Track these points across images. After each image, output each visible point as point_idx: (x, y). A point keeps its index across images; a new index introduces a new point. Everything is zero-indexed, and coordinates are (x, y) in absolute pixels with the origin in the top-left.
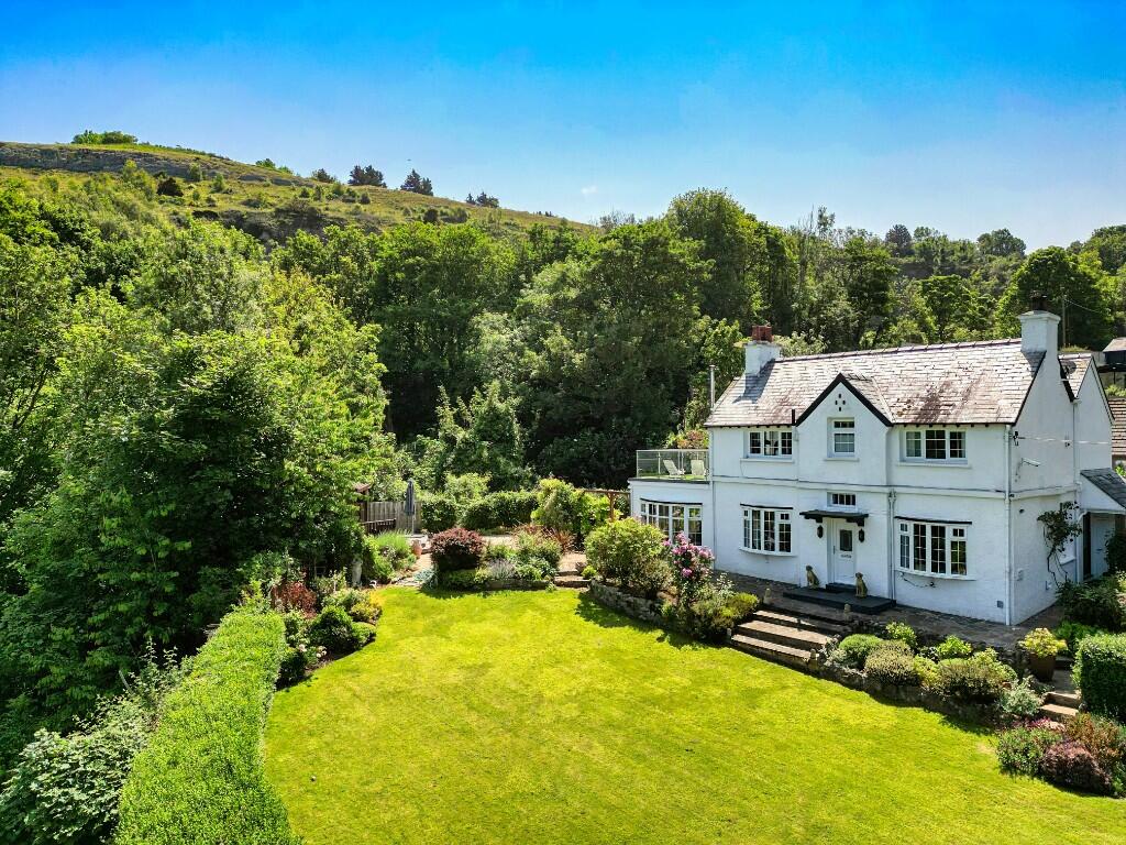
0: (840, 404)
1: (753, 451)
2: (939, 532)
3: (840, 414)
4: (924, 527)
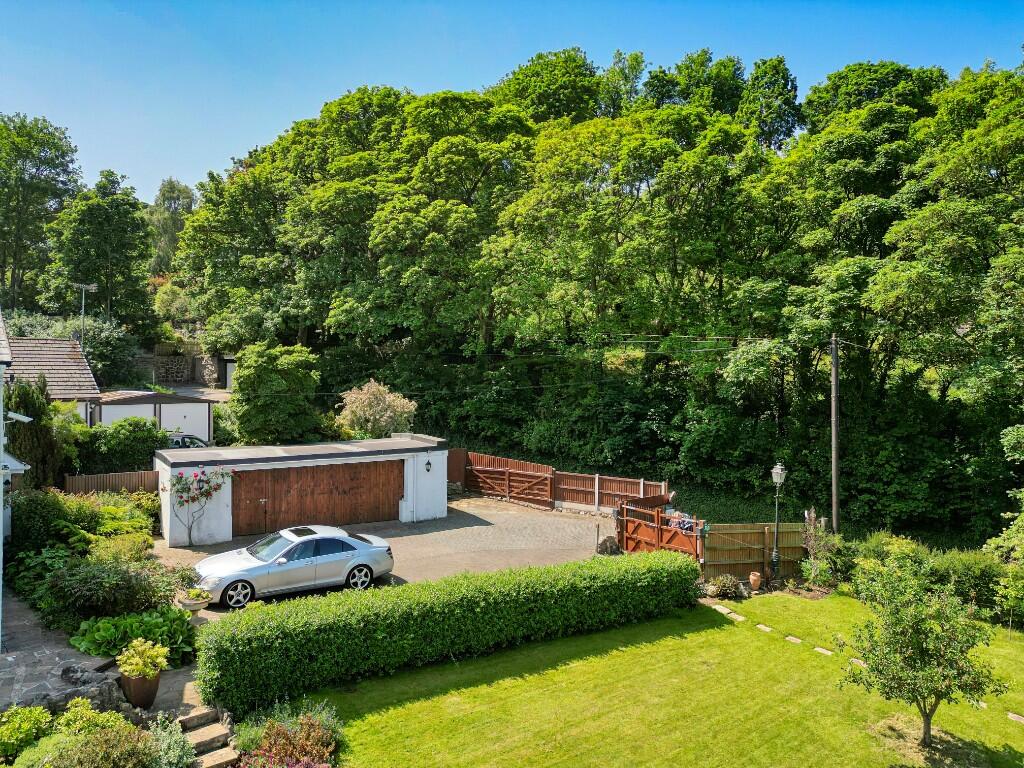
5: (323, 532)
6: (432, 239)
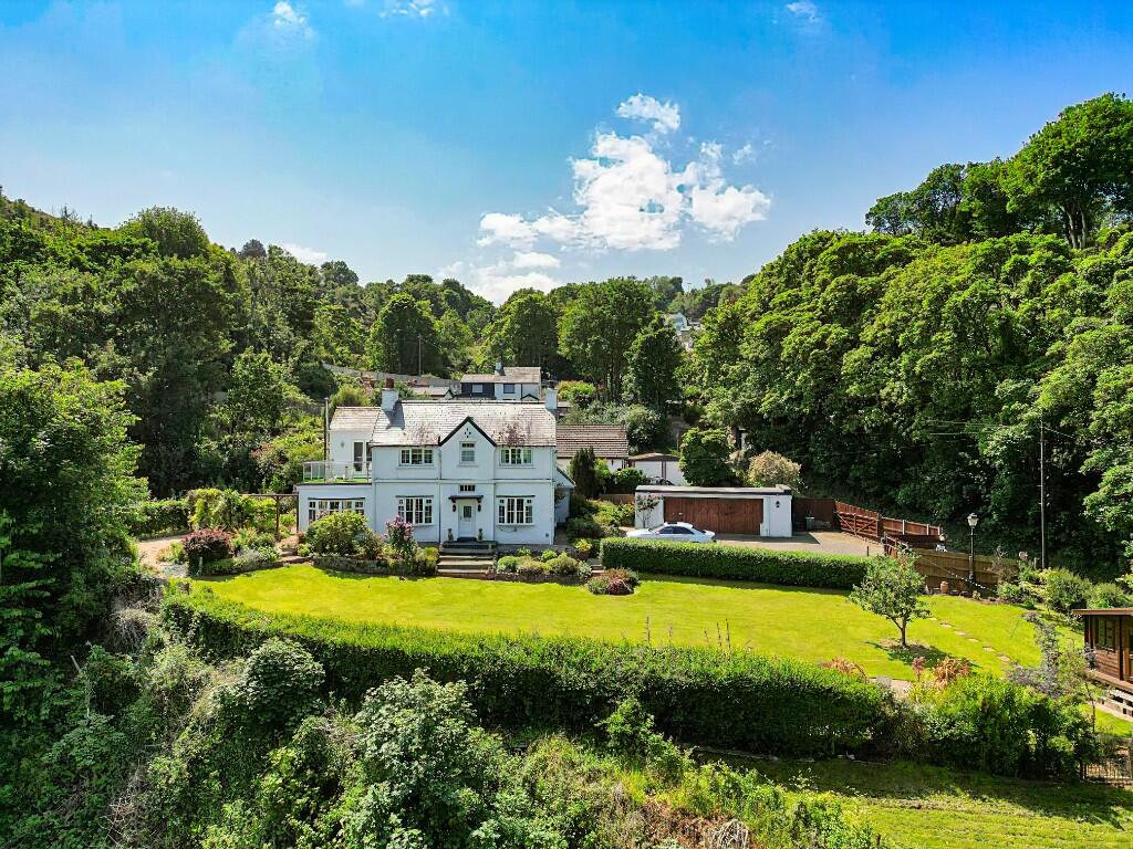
0: (468, 433)
1: (403, 461)
3: (467, 440)
4: (513, 500)
5: (680, 524)
6: (815, 354)
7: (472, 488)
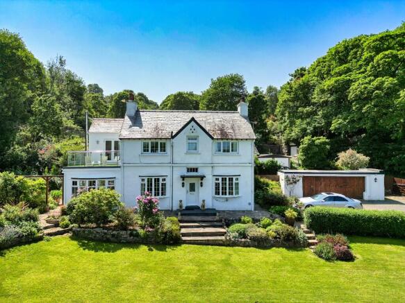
0: (193, 130)
1: (145, 151)
2: (231, 180)
3: (192, 134)
4: (226, 179)
6: (376, 93)
7: (196, 170)
